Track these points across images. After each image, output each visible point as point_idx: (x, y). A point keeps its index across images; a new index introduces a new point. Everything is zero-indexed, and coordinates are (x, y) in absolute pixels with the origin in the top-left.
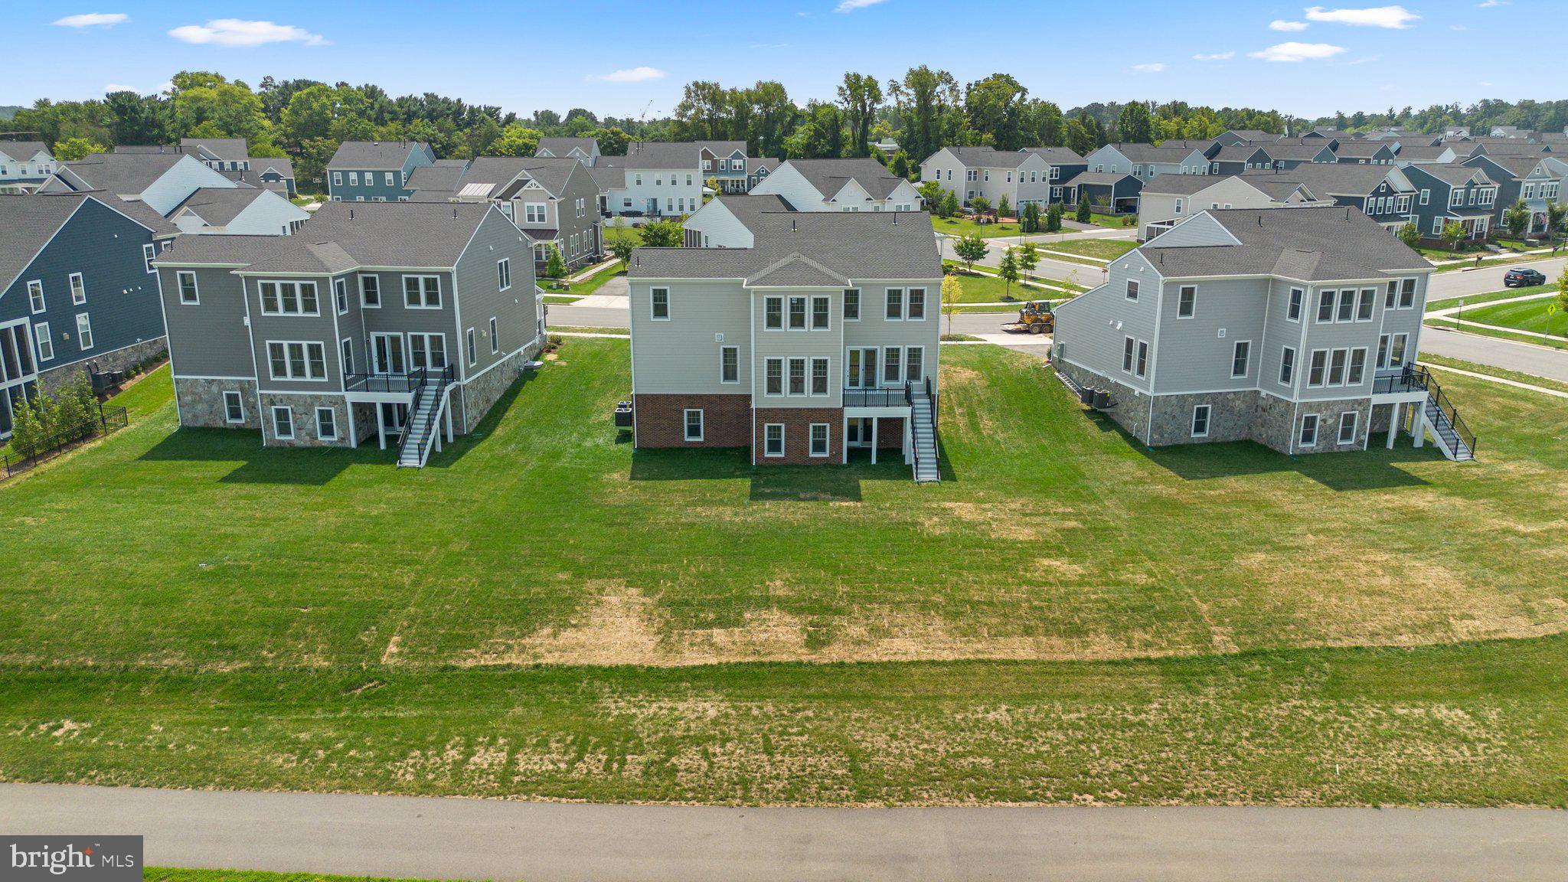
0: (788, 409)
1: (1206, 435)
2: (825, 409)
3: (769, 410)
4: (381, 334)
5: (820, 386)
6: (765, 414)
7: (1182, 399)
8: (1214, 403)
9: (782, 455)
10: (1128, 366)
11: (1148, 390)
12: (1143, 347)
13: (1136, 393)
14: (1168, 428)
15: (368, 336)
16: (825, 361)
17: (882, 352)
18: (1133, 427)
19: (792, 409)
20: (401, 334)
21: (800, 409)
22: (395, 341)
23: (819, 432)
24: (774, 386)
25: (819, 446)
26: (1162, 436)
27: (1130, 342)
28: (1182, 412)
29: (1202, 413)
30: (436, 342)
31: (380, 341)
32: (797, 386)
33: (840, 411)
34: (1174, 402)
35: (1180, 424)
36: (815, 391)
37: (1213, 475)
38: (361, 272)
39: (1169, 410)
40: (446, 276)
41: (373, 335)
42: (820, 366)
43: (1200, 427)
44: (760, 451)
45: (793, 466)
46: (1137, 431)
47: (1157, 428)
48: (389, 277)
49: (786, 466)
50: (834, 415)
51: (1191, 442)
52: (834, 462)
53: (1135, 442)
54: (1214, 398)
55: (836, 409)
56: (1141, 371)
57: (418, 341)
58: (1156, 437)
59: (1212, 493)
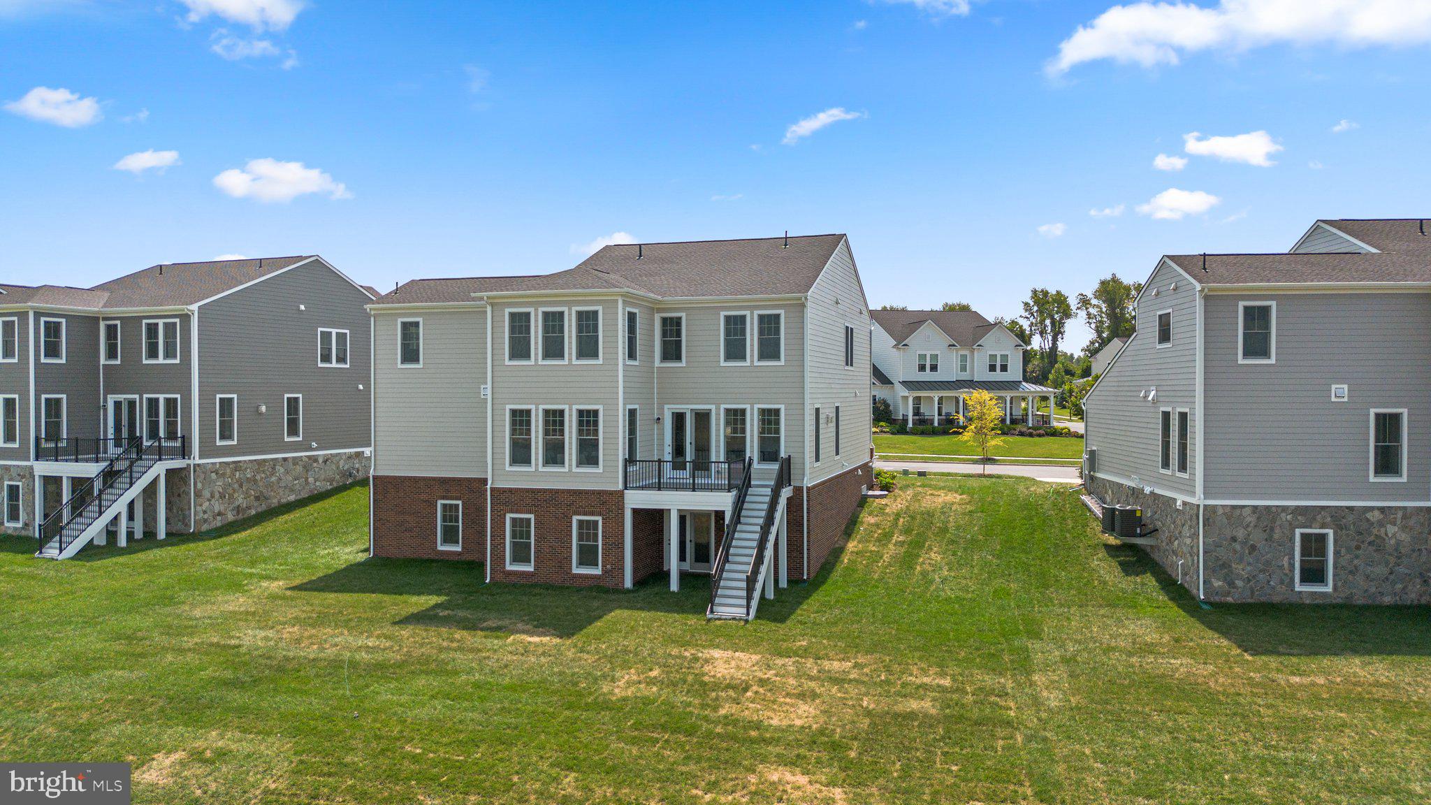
0: (539, 491)
1: (1329, 589)
2: (593, 492)
3: (510, 490)
4: (120, 397)
5: (589, 454)
6: (508, 498)
7: (1266, 515)
8: (1339, 528)
9: (530, 568)
10: (1166, 464)
11: (1193, 493)
12: (1183, 416)
13: (1179, 503)
14: (1240, 569)
15: (105, 400)
16: (596, 413)
17: (718, 414)
18: (1178, 566)
19: (545, 491)
20: (137, 397)
21: (557, 491)
22: (132, 404)
23: (587, 529)
24: (521, 454)
25: (588, 556)
26: (1231, 584)
27: (1166, 416)
28: (1269, 539)
29: (1314, 545)
30: (171, 404)
31: (118, 405)
32: (554, 454)
33: (620, 494)
34: (1251, 519)
35: (1268, 563)
36: (580, 463)
37: (1314, 652)
38: (105, 319)
39: (1240, 534)
40: (185, 318)
41: (111, 399)
42: (588, 420)
43: (1313, 574)
44: (498, 559)
45: (548, 587)
46: (1185, 574)
47: (1217, 566)
48: (131, 322)
49: (535, 586)
50: (609, 502)
51: (1295, 599)
52: (609, 583)
53: (1178, 592)
54: (1337, 517)
55: (611, 493)
56: (1183, 467)
57: (153, 404)
58: (1217, 584)
59: (1297, 679)
